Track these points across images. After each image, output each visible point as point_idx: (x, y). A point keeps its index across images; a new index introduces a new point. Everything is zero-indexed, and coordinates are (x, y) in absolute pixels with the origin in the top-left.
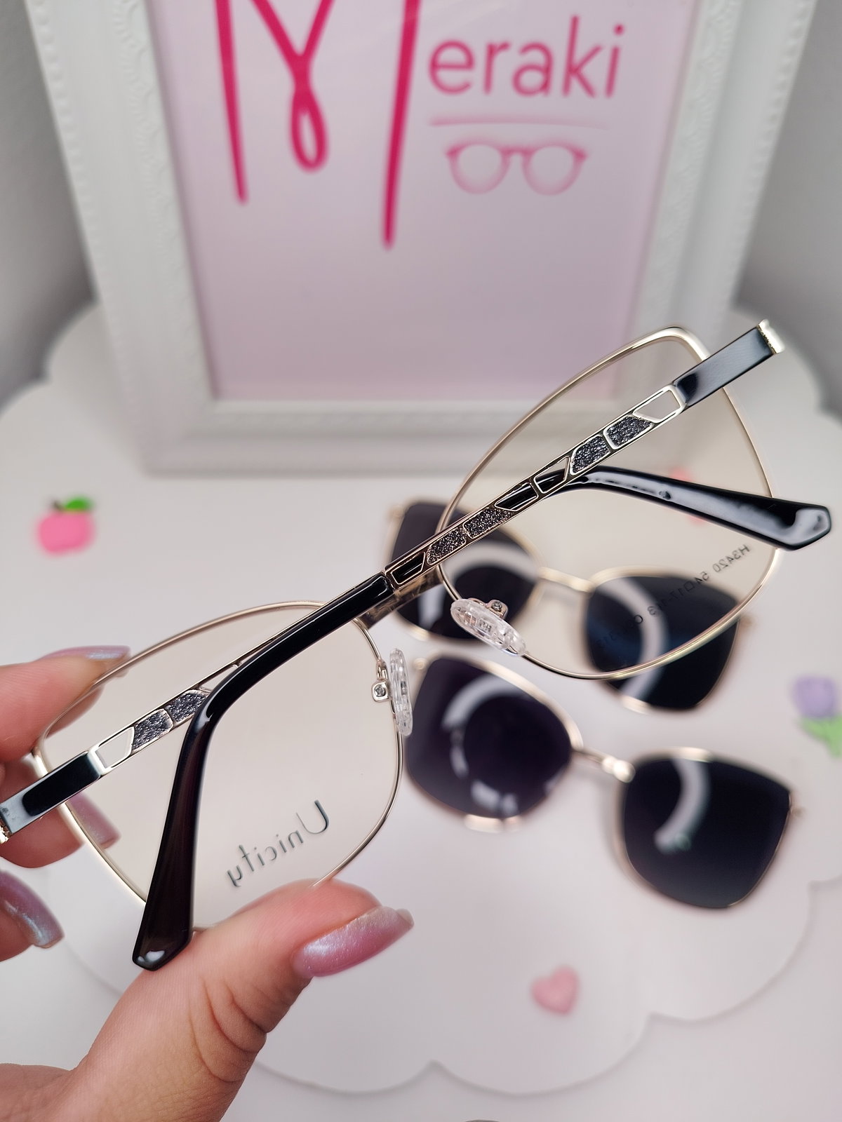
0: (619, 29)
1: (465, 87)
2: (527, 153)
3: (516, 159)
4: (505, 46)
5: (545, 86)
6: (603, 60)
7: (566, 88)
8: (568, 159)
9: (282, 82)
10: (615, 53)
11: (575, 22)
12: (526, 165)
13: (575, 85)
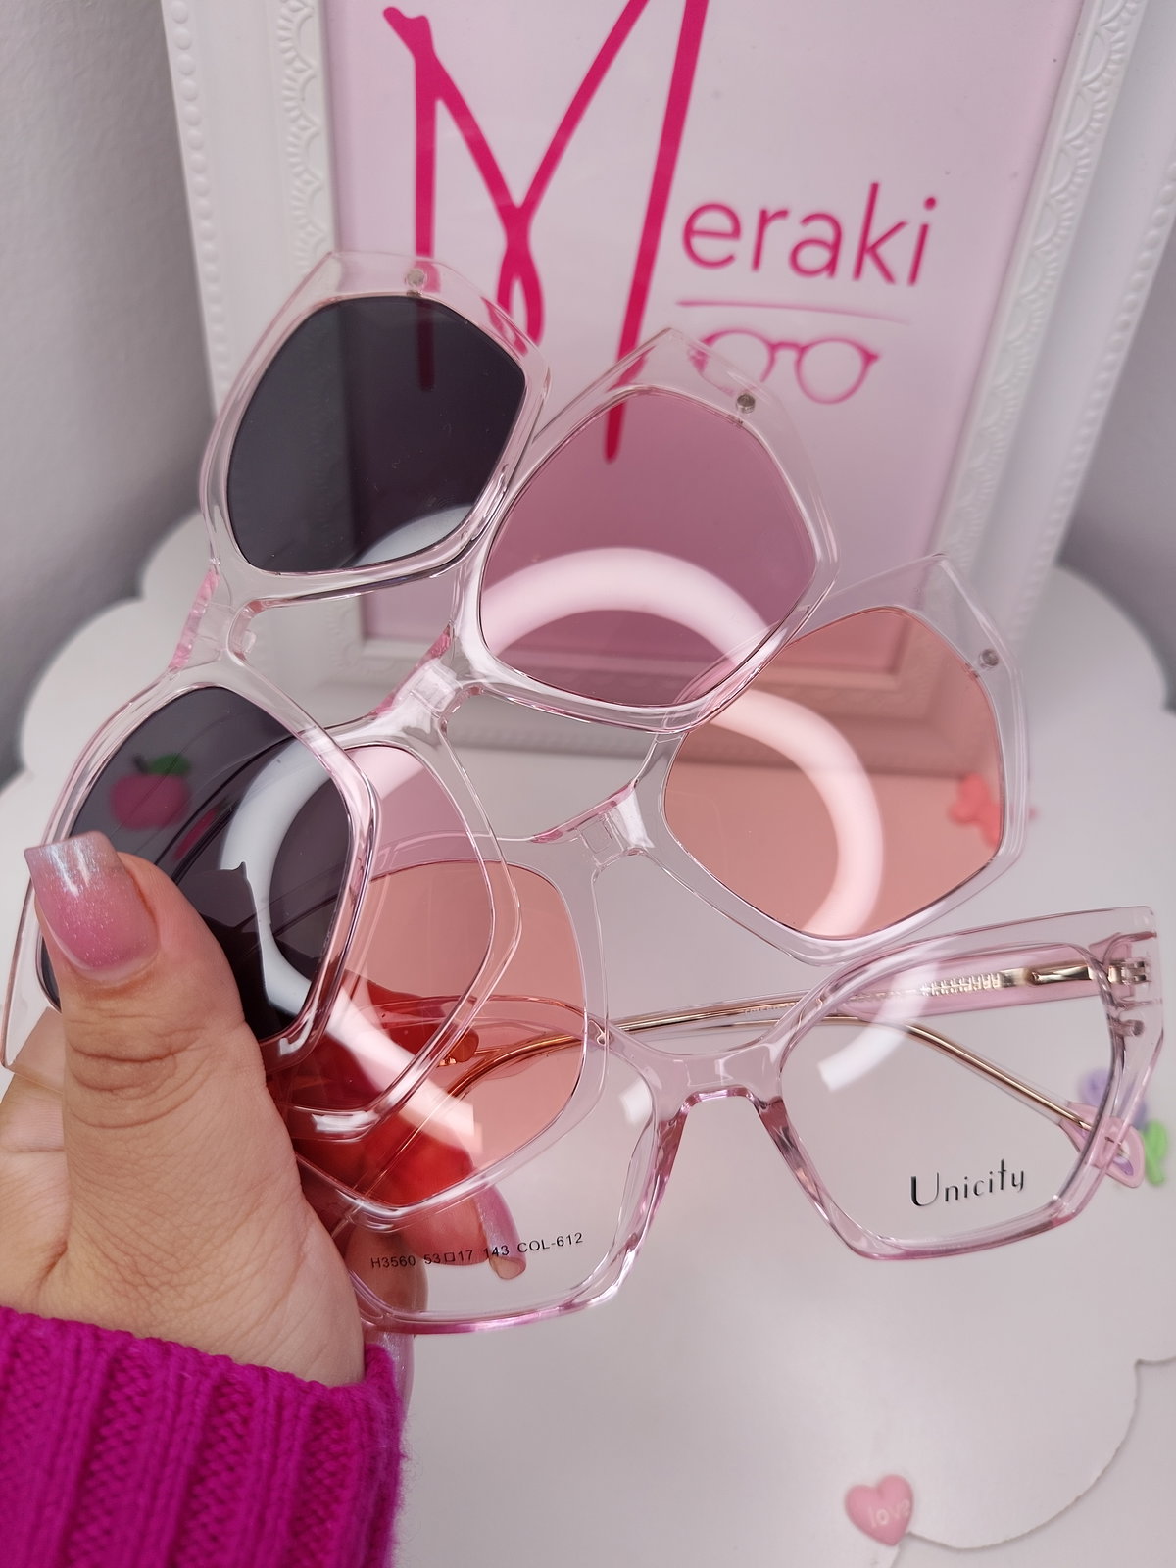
0: (931, 203)
1: (729, 259)
2: (802, 350)
3: (786, 357)
4: (782, 213)
5: (831, 266)
6: (907, 239)
7: (858, 271)
8: (857, 361)
9: (494, 240)
10: (924, 229)
11: (875, 188)
12: (798, 362)
13: (869, 264)
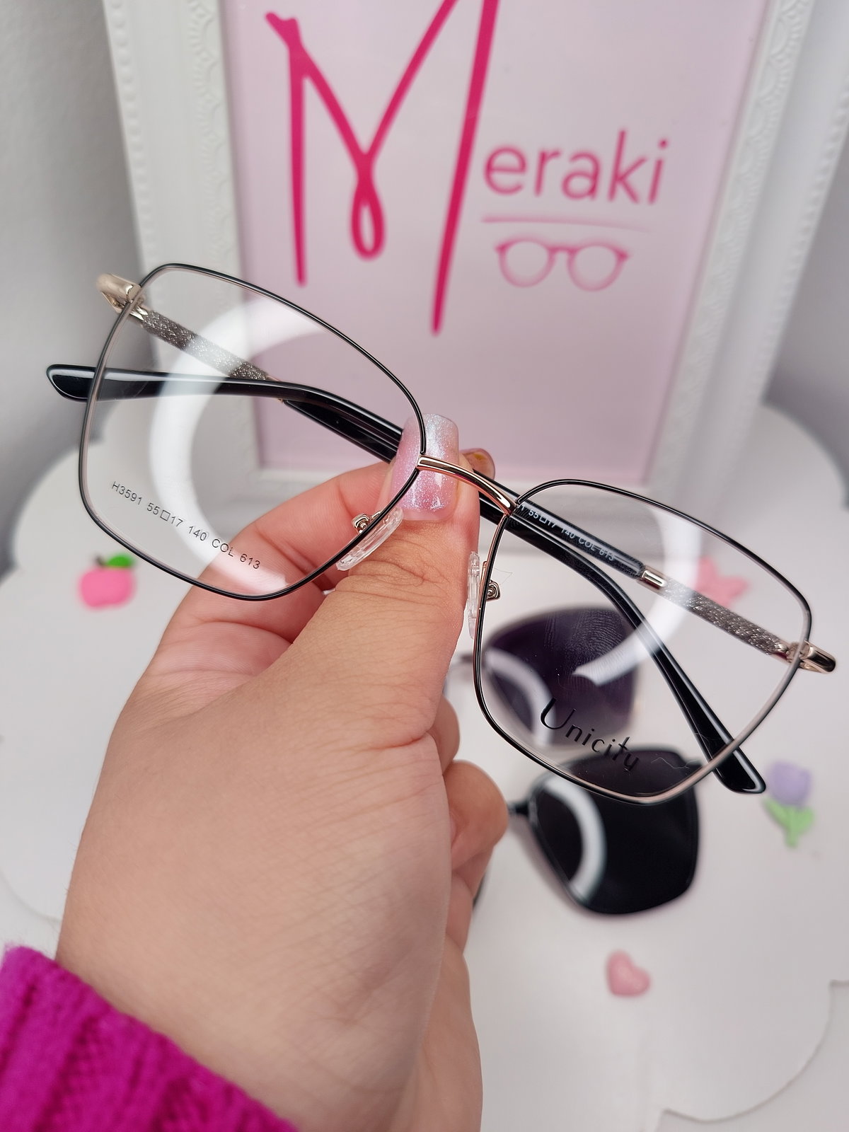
0: (663, 144)
1: (517, 188)
2: (572, 251)
3: (562, 257)
4: (556, 154)
5: (593, 191)
6: (647, 171)
7: (612, 193)
8: (611, 258)
9: (347, 176)
10: (659, 165)
11: (622, 136)
12: (570, 263)
13: (621, 191)
